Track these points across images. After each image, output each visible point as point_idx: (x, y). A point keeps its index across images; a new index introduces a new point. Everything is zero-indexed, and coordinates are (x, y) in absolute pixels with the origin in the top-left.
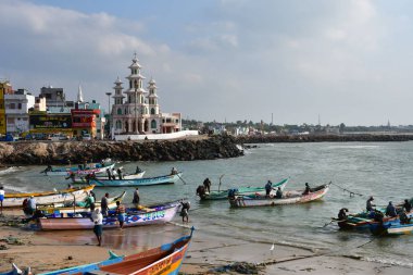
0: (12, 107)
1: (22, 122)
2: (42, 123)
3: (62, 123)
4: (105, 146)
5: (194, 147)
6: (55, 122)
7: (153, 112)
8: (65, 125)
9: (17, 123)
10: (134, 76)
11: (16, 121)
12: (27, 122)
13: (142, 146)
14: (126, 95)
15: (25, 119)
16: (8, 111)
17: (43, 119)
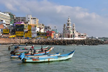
0: (33, 31)
1: (35, 34)
2: (40, 35)
3: (44, 35)
4: (49, 40)
5: (76, 42)
6: (43, 35)
7: (73, 32)
8: (45, 35)
9: (34, 35)
10: (68, 23)
11: (34, 34)
12: (36, 35)
13: (59, 41)
14: (66, 28)
15: (36, 34)
16: (32, 32)
17: (40, 34)
